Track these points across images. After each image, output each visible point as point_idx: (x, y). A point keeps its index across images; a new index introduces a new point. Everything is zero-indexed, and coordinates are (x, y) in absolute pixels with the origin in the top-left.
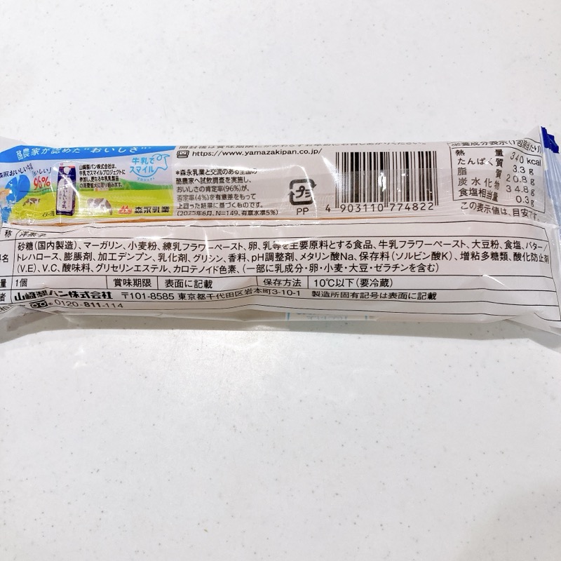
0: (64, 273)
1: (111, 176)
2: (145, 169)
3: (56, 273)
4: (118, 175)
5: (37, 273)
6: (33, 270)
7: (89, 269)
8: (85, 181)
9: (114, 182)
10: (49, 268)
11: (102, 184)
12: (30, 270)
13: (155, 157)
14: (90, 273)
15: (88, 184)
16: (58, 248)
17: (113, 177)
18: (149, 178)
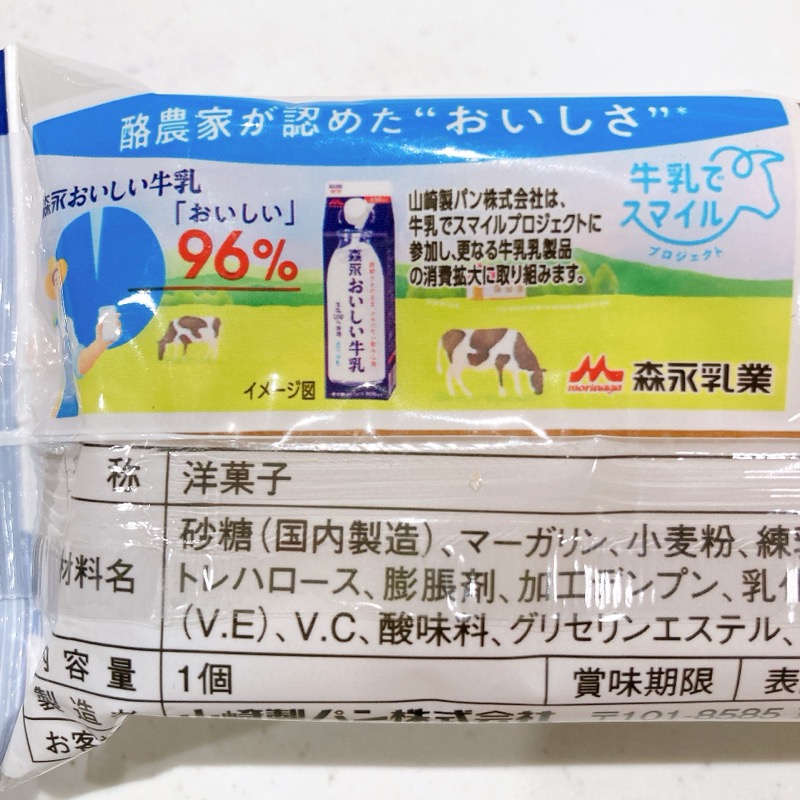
0: (388, 649)
1: (541, 238)
2: (686, 213)
3: (356, 646)
4: (572, 234)
5: (270, 644)
6: (256, 630)
7: (483, 634)
8: (431, 258)
9: (551, 264)
10: (322, 627)
11: (502, 268)
12: (241, 630)
13: (726, 160)
14: (490, 649)
15: (446, 270)
16: (357, 548)
17: (548, 243)
18: (700, 250)
